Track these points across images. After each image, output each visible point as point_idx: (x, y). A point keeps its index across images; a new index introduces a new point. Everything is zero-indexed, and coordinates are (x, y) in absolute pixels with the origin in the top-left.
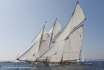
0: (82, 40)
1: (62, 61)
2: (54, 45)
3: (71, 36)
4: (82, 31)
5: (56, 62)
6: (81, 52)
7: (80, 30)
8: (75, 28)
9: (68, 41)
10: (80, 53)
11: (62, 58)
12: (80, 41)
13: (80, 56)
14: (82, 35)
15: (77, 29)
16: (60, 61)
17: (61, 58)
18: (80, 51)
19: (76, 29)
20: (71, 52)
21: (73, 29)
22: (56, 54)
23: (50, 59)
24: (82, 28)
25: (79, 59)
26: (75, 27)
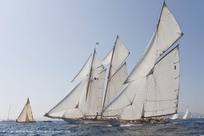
0: (179, 75)
1: (143, 117)
2: (127, 86)
3: (158, 68)
4: (178, 57)
5: (133, 121)
6: (178, 98)
7: (174, 56)
8: (164, 52)
9: (153, 79)
10: (176, 101)
11: (144, 111)
12: (175, 77)
13: (177, 106)
14: (178, 65)
15: (167, 54)
16: (139, 117)
17: (142, 111)
18: (176, 97)
19: (165, 54)
20: (159, 100)
21: (161, 55)
22: (131, 104)
23: (121, 115)
24: (177, 53)
25: (174, 112)
26: (163, 50)
